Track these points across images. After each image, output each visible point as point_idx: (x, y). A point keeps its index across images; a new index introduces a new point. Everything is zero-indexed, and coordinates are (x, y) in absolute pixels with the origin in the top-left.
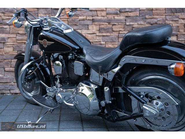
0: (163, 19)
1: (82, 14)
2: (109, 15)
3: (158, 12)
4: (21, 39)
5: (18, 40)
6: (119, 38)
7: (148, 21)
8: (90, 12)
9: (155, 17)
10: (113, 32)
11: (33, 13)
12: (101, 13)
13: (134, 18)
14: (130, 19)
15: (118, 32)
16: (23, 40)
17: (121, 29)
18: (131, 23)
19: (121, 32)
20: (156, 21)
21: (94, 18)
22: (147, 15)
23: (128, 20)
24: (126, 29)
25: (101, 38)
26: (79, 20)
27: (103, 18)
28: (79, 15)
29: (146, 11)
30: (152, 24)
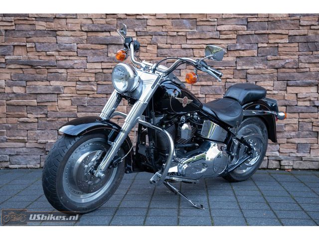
0: (294, 61)
1: (172, 54)
3: (287, 51)
4: (82, 89)
5: (78, 90)
6: (225, 89)
7: (271, 63)
8: (182, 50)
9: (281, 57)
11: (100, 52)
12: (199, 53)
14: (243, 61)
15: (224, 81)
16: (86, 90)
17: (229, 76)
18: (244, 67)
19: (228, 80)
20: (283, 63)
22: (270, 54)
23: (240, 62)
24: (236, 75)
25: (199, 88)
28: (166, 54)
29: (268, 48)
30: (277, 69)
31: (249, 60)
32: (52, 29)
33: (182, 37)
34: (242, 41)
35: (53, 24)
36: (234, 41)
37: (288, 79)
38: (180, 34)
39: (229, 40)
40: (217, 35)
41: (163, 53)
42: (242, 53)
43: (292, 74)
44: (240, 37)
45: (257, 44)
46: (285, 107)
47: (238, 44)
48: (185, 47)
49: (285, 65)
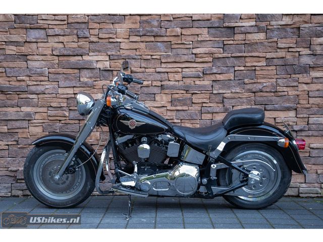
0: (272, 85)
1: (146, 78)
2: (186, 79)
3: (264, 74)
4: (54, 115)
5: (49, 116)
6: (202, 113)
7: (248, 87)
8: (157, 74)
9: (259, 81)
10: (193, 105)
11: (72, 76)
12: (174, 76)
14: (219, 84)
15: (200, 105)
16: (58, 116)
17: (205, 100)
18: (221, 91)
19: (204, 105)
20: (261, 87)
21: (163, 83)
22: (247, 78)
23: (216, 86)
24: (212, 100)
25: (174, 113)
26: (141, 87)
27: (177, 83)
28: (141, 78)
29: (245, 71)
30: (254, 93)
31: (226, 84)
32: (22, 54)
33: (157, 60)
34: (219, 64)
35: (23, 48)
36: (210, 65)
37: (266, 103)
38: (154, 57)
39: (205, 63)
40: (193, 58)
41: (137, 77)
42: (219, 77)
43: (270, 98)
44: (216, 60)
45: (234, 67)
47: (214, 68)
48: (159, 71)
49: (263, 89)
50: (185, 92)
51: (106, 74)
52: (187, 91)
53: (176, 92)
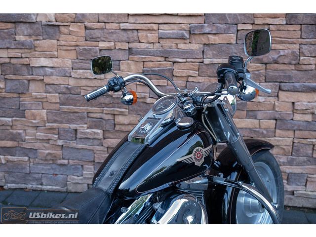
0: (293, 53)
1: (106, 38)
2: (165, 40)
3: (282, 36)
8: (122, 33)
10: (174, 79)
11: (5, 33)
12: (147, 36)
13: (224, 48)
14: (214, 50)
15: (185, 79)
17: (191, 72)
18: (215, 61)
19: (190, 79)
20: (275, 56)
21: (131, 45)
23: (209, 53)
24: (203, 72)
26: (100, 50)
27: (151, 46)
28: (99, 38)
30: (266, 64)
34: (213, 19)
36: (200, 20)
37: (282, 81)
39: (193, 18)
41: (94, 36)
42: (213, 39)
43: (289, 73)
45: (237, 24)
46: (274, 121)
47: (206, 25)
48: (125, 28)
49: (279, 59)
50: (163, 59)
51: (51, 30)
52: (166, 58)
53: (149, 60)
